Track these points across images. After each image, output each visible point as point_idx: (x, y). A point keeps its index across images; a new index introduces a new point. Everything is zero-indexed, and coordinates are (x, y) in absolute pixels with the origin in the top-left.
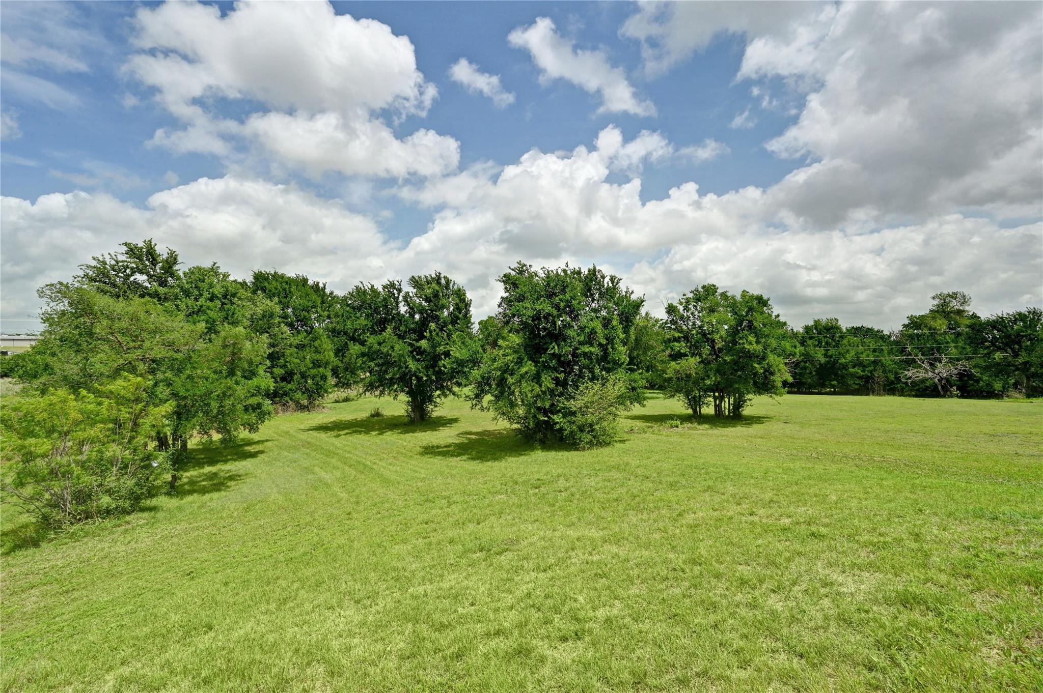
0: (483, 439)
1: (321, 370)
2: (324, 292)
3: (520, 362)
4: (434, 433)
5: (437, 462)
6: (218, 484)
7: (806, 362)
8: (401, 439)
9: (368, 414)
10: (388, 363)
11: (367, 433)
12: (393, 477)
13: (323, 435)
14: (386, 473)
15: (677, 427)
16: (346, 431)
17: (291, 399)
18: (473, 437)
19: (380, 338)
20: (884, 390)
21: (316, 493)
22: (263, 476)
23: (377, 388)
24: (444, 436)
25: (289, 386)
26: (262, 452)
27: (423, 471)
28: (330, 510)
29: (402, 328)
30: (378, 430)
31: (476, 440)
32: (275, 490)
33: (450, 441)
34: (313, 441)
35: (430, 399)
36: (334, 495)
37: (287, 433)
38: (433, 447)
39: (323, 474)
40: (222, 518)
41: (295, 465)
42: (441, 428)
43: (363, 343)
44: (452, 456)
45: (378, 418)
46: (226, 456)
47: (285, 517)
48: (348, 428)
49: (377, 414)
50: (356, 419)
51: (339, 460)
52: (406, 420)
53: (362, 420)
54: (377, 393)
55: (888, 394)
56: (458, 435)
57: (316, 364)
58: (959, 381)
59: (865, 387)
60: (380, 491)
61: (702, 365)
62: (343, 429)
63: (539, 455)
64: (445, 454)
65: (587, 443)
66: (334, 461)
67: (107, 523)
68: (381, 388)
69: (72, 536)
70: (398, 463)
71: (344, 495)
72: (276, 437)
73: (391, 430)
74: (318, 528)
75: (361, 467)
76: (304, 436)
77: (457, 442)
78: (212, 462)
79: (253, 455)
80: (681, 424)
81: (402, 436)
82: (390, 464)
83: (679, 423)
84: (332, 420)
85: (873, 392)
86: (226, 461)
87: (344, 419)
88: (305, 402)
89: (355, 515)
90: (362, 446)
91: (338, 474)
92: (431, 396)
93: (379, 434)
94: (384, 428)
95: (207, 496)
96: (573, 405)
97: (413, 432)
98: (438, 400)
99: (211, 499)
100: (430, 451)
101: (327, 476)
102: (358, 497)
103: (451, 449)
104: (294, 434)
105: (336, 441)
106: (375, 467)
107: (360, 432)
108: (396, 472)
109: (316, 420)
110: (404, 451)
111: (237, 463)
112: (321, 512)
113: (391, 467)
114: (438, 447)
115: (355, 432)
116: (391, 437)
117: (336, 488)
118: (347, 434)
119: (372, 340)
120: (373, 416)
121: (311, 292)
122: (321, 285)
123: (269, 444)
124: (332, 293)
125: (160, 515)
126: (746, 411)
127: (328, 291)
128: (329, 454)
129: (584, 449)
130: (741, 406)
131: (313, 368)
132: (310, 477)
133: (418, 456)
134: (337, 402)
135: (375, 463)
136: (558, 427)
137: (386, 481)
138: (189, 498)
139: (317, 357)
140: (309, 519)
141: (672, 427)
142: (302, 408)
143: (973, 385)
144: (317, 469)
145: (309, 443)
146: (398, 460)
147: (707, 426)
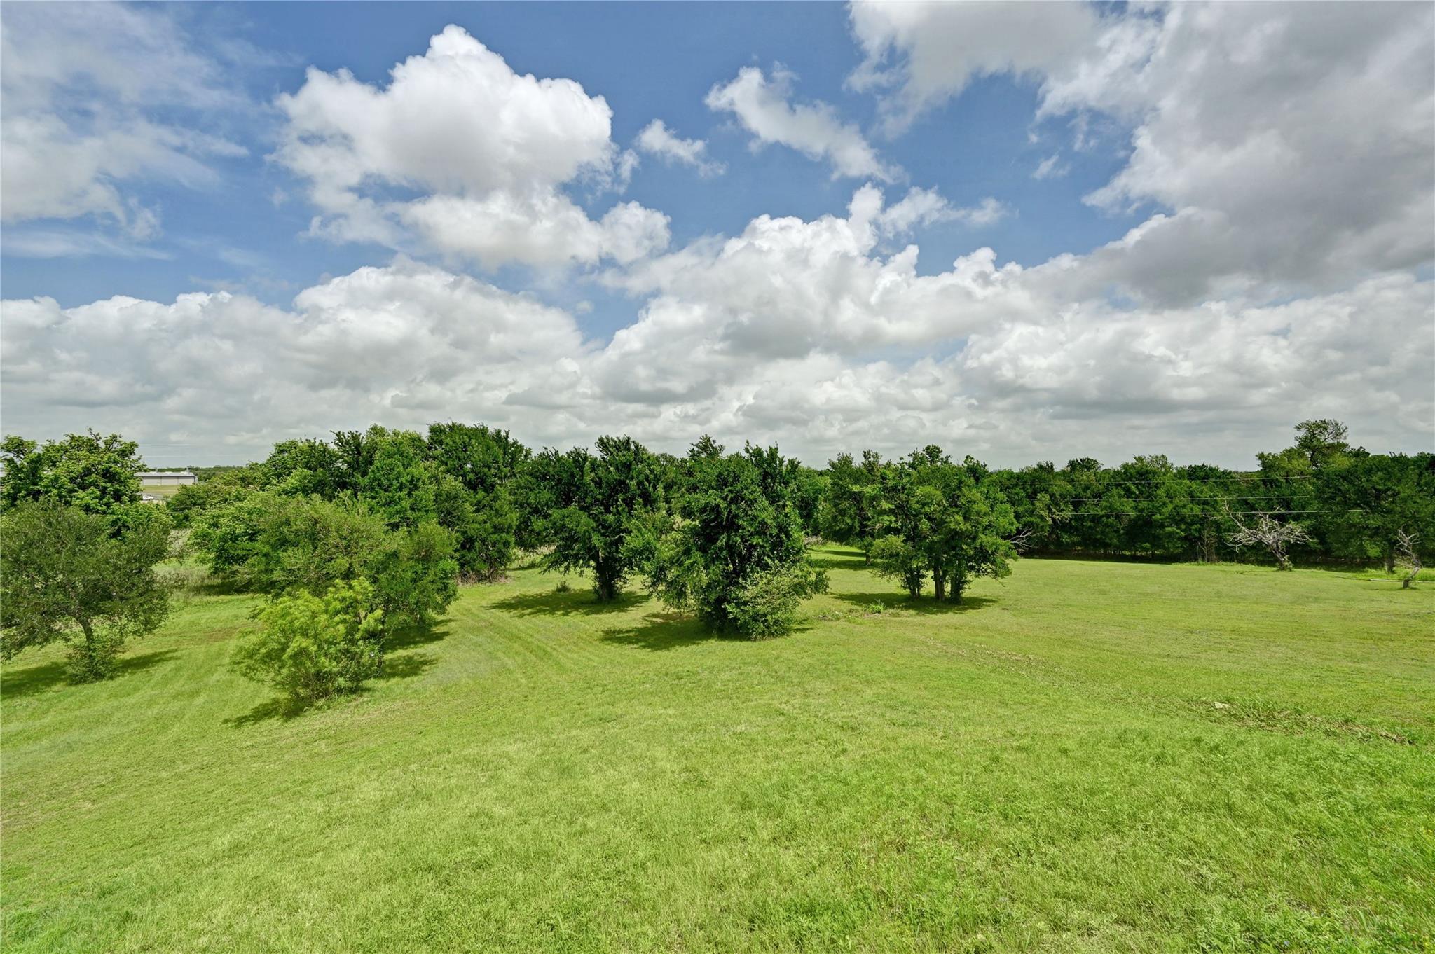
0: (668, 624)
1: (504, 535)
2: (507, 442)
3: (687, 552)
4: (621, 614)
5: (613, 649)
6: (413, 668)
7: (1108, 517)
8: (584, 622)
9: (554, 588)
10: (570, 539)
11: (552, 612)
12: (569, 665)
13: (506, 615)
14: (563, 660)
15: (879, 612)
16: (530, 610)
17: (473, 570)
18: (659, 620)
19: (565, 511)
20: (1218, 554)
21: (500, 678)
22: (452, 660)
23: (562, 563)
24: (631, 619)
25: (470, 555)
26: (447, 634)
27: (597, 659)
28: (512, 693)
29: (588, 500)
30: (564, 609)
31: (662, 624)
32: (465, 675)
33: (634, 625)
34: (495, 621)
35: (618, 574)
36: (515, 680)
37: (469, 610)
38: (614, 632)
39: (506, 659)
40: (426, 697)
41: (480, 649)
42: (630, 608)
43: (546, 516)
44: (630, 643)
45: (567, 593)
46: (413, 638)
47: (477, 698)
48: (531, 607)
49: (563, 589)
50: (540, 594)
51: (522, 645)
52: (594, 597)
53: (547, 596)
54: (562, 569)
55: (1224, 560)
56: (644, 618)
57: (498, 529)
58: (1320, 543)
59: (1190, 551)
60: (555, 678)
61: (910, 543)
62: (528, 607)
63: (713, 645)
64: (621, 641)
65: (760, 633)
66: (516, 645)
67: (343, 699)
68: (566, 564)
69: (319, 709)
70: (576, 649)
71: (524, 681)
72: (459, 616)
73: (577, 610)
74: (503, 706)
75: (541, 654)
76: (487, 615)
77: (640, 626)
78: (404, 644)
79: (439, 637)
80: (885, 609)
81: (587, 618)
82: (569, 651)
83: (881, 608)
84: (515, 595)
85: (1203, 558)
86: (415, 643)
87: (528, 594)
88: (486, 572)
89: (530, 698)
90: (545, 630)
91: (519, 659)
92: (620, 571)
93: (564, 615)
94: (570, 607)
95: (408, 680)
96: (747, 595)
97: (598, 612)
98: (628, 577)
99: (413, 682)
100: (612, 636)
101: (510, 663)
102: (535, 683)
103: (631, 634)
104: (476, 612)
105: (519, 623)
106: (554, 653)
107: (544, 612)
108: (572, 659)
109: (498, 594)
110: (585, 636)
111: (426, 645)
112: (504, 695)
113: (569, 654)
114: (620, 632)
115: (540, 611)
116: (576, 619)
117: (518, 675)
118: (529, 614)
119: (556, 514)
120: (559, 590)
121: (493, 443)
122: (503, 434)
123: (453, 624)
124: (515, 442)
125: (377, 694)
126: (967, 592)
127: (511, 441)
128: (514, 637)
129: (755, 639)
130: (961, 588)
131: (494, 533)
132: (495, 662)
133: (597, 643)
134: (522, 568)
135: (555, 649)
136: (731, 616)
137: (561, 669)
138: (394, 681)
139: (497, 521)
140: (495, 700)
141: (873, 612)
142: (481, 578)
143: (1339, 549)
144: (500, 654)
145: (492, 624)
146: (577, 646)
147: (912, 612)
